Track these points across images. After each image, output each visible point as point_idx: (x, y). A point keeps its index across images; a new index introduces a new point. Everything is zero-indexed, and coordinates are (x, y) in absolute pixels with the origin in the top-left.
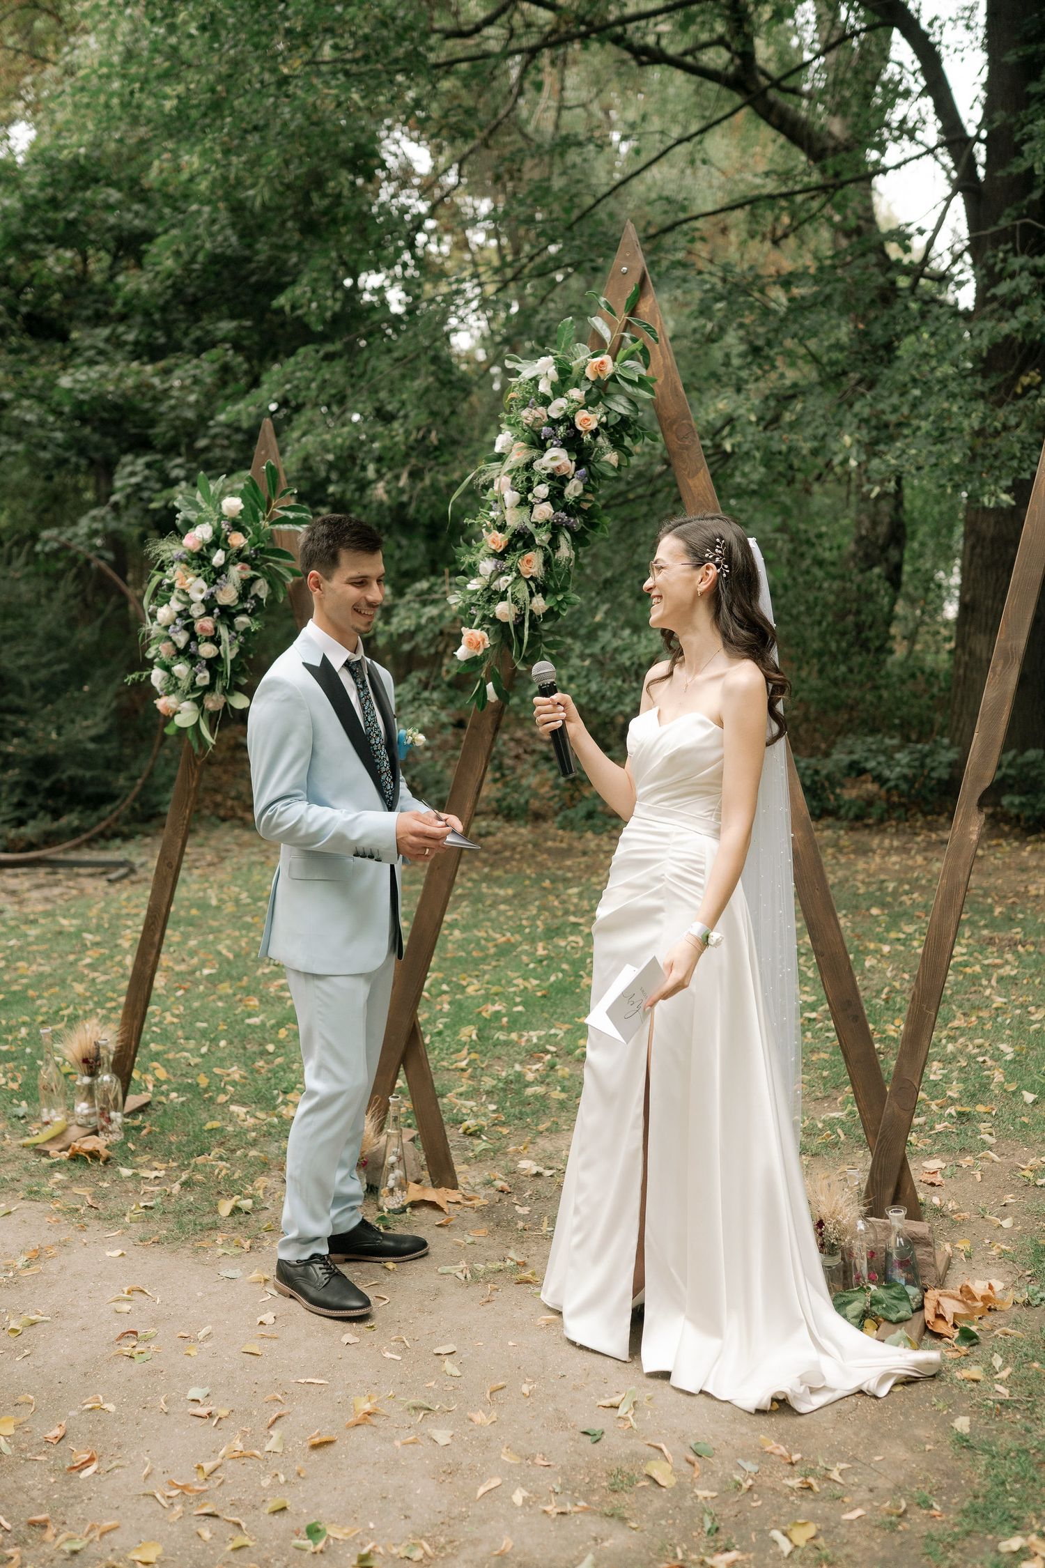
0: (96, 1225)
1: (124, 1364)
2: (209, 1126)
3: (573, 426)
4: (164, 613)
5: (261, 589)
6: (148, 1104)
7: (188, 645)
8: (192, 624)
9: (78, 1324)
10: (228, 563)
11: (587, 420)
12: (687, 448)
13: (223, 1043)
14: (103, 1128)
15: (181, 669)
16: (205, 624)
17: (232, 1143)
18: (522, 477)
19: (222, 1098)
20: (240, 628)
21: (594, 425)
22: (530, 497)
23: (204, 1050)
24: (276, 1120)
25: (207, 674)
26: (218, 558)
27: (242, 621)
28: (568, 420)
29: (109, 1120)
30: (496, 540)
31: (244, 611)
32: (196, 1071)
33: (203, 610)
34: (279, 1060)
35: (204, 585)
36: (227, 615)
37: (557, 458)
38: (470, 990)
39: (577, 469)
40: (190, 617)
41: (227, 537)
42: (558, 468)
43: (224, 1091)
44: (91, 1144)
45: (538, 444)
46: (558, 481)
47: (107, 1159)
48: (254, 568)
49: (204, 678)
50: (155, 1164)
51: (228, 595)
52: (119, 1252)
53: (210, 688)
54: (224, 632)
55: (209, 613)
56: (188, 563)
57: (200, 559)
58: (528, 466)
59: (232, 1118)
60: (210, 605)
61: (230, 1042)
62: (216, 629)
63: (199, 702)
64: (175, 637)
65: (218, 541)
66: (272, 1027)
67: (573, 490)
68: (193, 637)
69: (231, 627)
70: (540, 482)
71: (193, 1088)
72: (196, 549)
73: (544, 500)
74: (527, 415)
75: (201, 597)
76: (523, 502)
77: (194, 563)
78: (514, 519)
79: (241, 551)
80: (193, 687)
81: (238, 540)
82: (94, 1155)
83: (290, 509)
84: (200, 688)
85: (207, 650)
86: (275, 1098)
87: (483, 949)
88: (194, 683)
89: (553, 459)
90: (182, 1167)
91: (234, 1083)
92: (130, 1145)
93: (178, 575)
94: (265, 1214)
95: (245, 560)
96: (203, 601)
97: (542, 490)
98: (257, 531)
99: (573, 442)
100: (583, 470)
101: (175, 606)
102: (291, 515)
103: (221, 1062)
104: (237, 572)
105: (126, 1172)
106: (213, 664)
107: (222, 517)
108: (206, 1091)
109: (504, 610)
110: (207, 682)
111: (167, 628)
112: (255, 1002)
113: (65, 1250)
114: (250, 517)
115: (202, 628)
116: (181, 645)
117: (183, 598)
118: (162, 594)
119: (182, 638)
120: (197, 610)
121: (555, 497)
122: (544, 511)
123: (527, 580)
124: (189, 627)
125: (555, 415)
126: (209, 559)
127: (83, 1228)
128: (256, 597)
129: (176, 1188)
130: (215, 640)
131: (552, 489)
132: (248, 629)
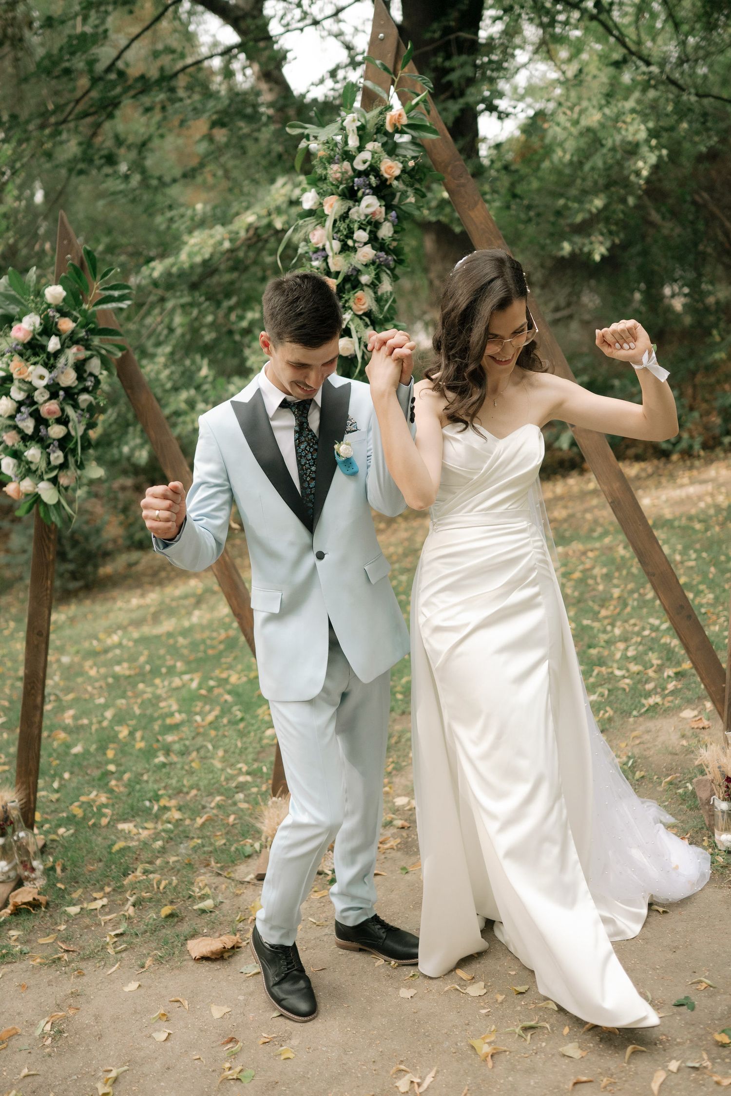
0: (88, 967)
1: (235, 1088)
2: (116, 848)
3: (378, 175)
4: (5, 406)
5: (95, 365)
6: (45, 846)
7: (37, 429)
8: (37, 411)
9: (158, 1065)
10: (64, 346)
11: (391, 168)
12: (463, 185)
13: (67, 776)
14: (27, 878)
15: (33, 453)
16: (49, 408)
17: (145, 856)
18: (342, 226)
19: (104, 821)
20: (84, 405)
21: (397, 172)
22: (350, 243)
23: (56, 785)
24: (170, 826)
25: (60, 454)
26: (53, 344)
27: (84, 398)
28: (373, 169)
29: (33, 870)
31: (85, 390)
32: (63, 805)
33: (47, 395)
34: (126, 776)
35: (44, 371)
36: (71, 395)
37: (370, 204)
38: (234, 679)
39: (386, 214)
40: (34, 403)
41: (57, 323)
42: (374, 214)
43: (104, 815)
44: (25, 895)
45: (351, 195)
46: (372, 225)
47: (47, 905)
48: (87, 348)
49: (57, 457)
50: (95, 895)
51: (69, 378)
52: (133, 986)
53: (63, 466)
54: (70, 411)
55: (54, 396)
56: (21, 355)
57: (34, 348)
58: (345, 216)
59: (127, 836)
60: (53, 390)
61: (72, 773)
62: (63, 410)
63: (54, 481)
64: (21, 425)
65: (48, 329)
66: (97, 750)
67: (386, 231)
68: (40, 421)
69: (76, 406)
70: (360, 228)
71: (71, 820)
72: (28, 338)
73: (365, 244)
74: (335, 171)
75: (44, 382)
76: (345, 249)
77: (29, 352)
79: (73, 332)
80: (50, 467)
81: (67, 325)
82: (35, 905)
83: (114, 288)
84: (55, 468)
85: (56, 431)
86: (151, 809)
87: (213, 647)
88: (49, 463)
89: (367, 206)
90: (119, 890)
91: (105, 806)
92: (59, 885)
93: (16, 366)
94: (226, 907)
95: (77, 342)
96: (47, 387)
97: (361, 235)
98: (84, 313)
99: (383, 190)
100: (393, 213)
101: (19, 396)
102: (116, 293)
103: (78, 792)
104: (73, 353)
105: (73, 910)
106: (64, 443)
107: (49, 306)
108: (85, 818)
110: (61, 460)
111: (12, 417)
112: (62, 735)
113: (81, 1000)
114: (72, 302)
115: (50, 412)
116: (30, 431)
117: (25, 387)
119: (28, 425)
120: (40, 396)
121: (374, 240)
122: (366, 253)
123: (360, 317)
124: (36, 415)
125: (361, 167)
126: (44, 348)
127: (81, 974)
128: (91, 374)
129: (131, 911)
130: (63, 421)
131: (371, 232)
132: (90, 405)
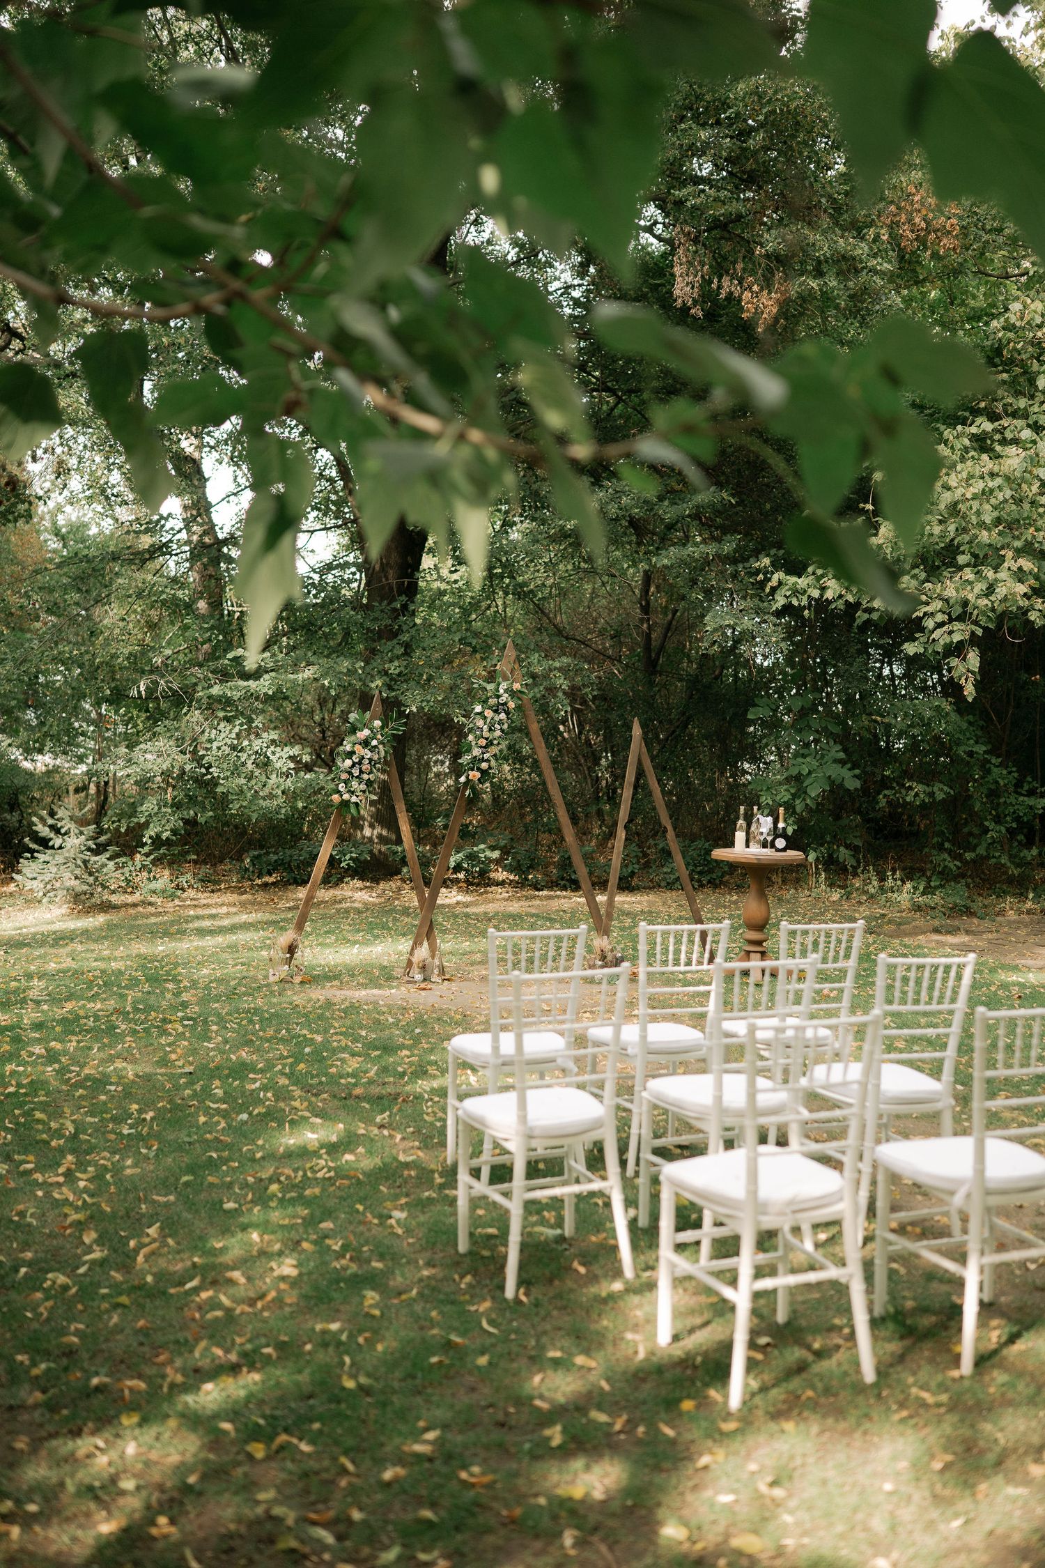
3: (507, 706)
4: (348, 763)
7: (359, 774)
10: (378, 744)
11: (512, 705)
15: (355, 784)
16: (366, 767)
21: (514, 706)
26: (374, 742)
27: (378, 766)
28: (505, 704)
30: (483, 742)
31: (379, 763)
33: (367, 762)
35: (368, 752)
36: (375, 763)
37: (503, 716)
40: (361, 764)
41: (375, 734)
48: (384, 746)
49: (363, 787)
51: (376, 757)
55: (370, 763)
56: (361, 744)
57: (366, 743)
58: (493, 718)
60: (370, 760)
62: (370, 769)
64: (353, 771)
68: (361, 772)
69: (375, 768)
70: (498, 724)
72: (365, 738)
74: (492, 701)
76: (490, 730)
78: (486, 734)
84: (361, 791)
85: (365, 777)
88: (360, 789)
93: (358, 748)
96: (368, 758)
99: (507, 713)
100: (510, 721)
101: (355, 759)
104: (380, 748)
106: (367, 782)
107: (375, 727)
109: (484, 765)
114: (384, 728)
115: (366, 769)
117: (359, 757)
118: (350, 754)
119: (356, 772)
121: (501, 729)
122: (498, 733)
124: (361, 769)
125: (502, 702)
126: (369, 743)
130: (371, 773)
